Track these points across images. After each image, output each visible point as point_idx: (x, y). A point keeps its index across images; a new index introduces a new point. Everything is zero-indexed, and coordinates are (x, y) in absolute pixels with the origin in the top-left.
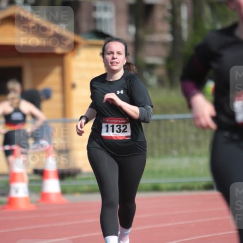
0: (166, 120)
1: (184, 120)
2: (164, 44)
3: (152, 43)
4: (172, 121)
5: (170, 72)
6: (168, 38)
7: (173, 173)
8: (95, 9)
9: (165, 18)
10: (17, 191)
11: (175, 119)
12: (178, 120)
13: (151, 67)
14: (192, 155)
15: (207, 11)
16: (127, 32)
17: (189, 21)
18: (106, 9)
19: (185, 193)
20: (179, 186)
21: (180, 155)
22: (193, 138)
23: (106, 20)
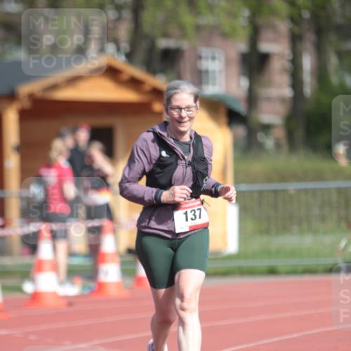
0: (285, 191)
1: (306, 191)
2: (282, 100)
3: (269, 99)
4: (292, 192)
5: (290, 134)
6: (288, 92)
7: (293, 253)
8: (200, 58)
9: (285, 70)
10: (107, 273)
11: (296, 190)
12: (299, 191)
13: (267, 128)
14: (315, 232)
15: (333, 61)
16: (239, 85)
17: (312, 73)
18: (213, 58)
19: (307, 278)
20: (300, 269)
21: (301, 232)
22: (316, 211)
23: (214, 72)
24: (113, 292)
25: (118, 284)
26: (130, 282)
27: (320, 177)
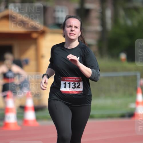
24: (12, 127)
25: (15, 124)
26: (21, 122)
27: (115, 70)
